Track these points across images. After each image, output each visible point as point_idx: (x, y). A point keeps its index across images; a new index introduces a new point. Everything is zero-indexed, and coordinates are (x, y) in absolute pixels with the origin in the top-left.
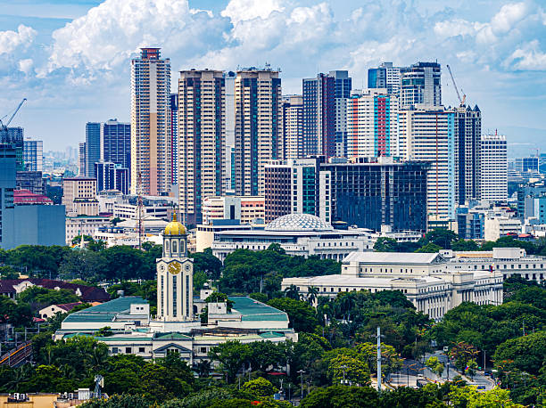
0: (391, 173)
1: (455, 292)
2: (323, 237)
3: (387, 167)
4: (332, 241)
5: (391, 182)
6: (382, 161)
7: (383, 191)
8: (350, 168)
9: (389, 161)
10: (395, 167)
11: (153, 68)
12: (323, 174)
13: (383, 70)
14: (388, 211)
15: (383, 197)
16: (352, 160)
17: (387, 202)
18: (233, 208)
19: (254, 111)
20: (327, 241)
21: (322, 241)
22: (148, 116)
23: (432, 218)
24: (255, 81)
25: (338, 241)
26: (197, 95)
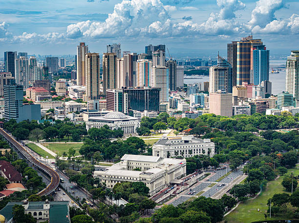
0: (148, 92)
1: (167, 174)
2: (123, 121)
3: (147, 90)
4: (126, 122)
5: (148, 95)
6: (145, 88)
7: (145, 98)
8: (135, 90)
9: (148, 88)
10: (149, 90)
11: (83, 48)
12: (125, 94)
13: (149, 47)
14: (147, 104)
15: (145, 100)
16: (135, 88)
17: (147, 101)
18: (96, 104)
19: (108, 66)
20: (124, 122)
21: (123, 122)
22: (82, 62)
23: (161, 104)
24: (108, 56)
25: (128, 122)
26: (91, 61)
